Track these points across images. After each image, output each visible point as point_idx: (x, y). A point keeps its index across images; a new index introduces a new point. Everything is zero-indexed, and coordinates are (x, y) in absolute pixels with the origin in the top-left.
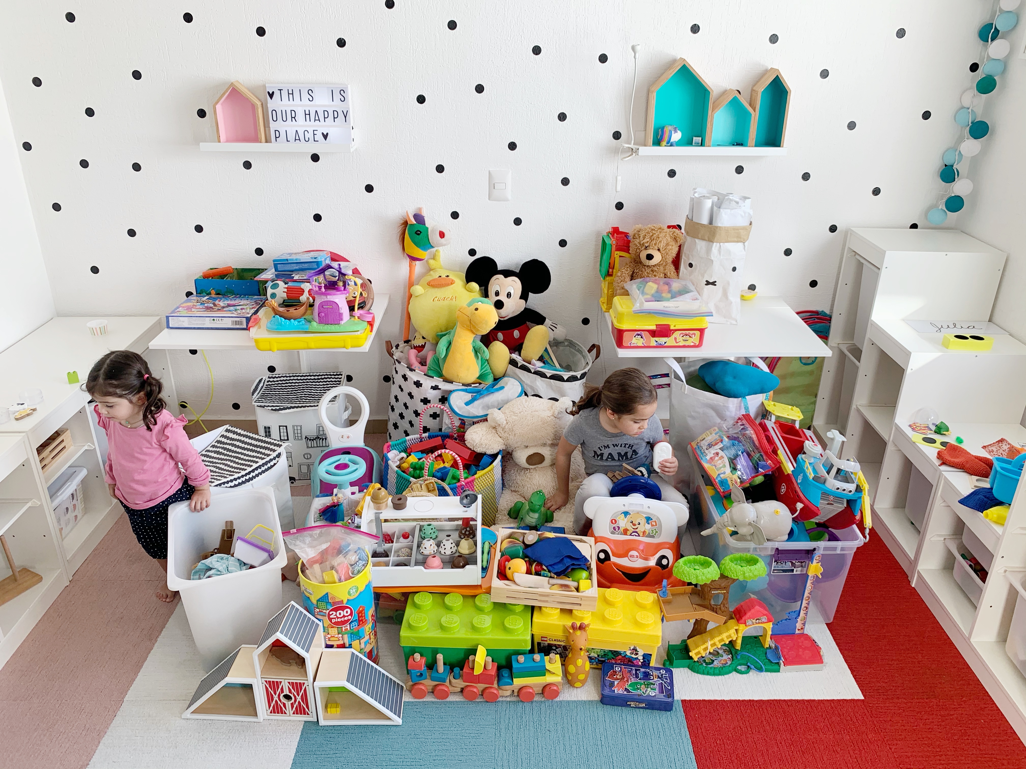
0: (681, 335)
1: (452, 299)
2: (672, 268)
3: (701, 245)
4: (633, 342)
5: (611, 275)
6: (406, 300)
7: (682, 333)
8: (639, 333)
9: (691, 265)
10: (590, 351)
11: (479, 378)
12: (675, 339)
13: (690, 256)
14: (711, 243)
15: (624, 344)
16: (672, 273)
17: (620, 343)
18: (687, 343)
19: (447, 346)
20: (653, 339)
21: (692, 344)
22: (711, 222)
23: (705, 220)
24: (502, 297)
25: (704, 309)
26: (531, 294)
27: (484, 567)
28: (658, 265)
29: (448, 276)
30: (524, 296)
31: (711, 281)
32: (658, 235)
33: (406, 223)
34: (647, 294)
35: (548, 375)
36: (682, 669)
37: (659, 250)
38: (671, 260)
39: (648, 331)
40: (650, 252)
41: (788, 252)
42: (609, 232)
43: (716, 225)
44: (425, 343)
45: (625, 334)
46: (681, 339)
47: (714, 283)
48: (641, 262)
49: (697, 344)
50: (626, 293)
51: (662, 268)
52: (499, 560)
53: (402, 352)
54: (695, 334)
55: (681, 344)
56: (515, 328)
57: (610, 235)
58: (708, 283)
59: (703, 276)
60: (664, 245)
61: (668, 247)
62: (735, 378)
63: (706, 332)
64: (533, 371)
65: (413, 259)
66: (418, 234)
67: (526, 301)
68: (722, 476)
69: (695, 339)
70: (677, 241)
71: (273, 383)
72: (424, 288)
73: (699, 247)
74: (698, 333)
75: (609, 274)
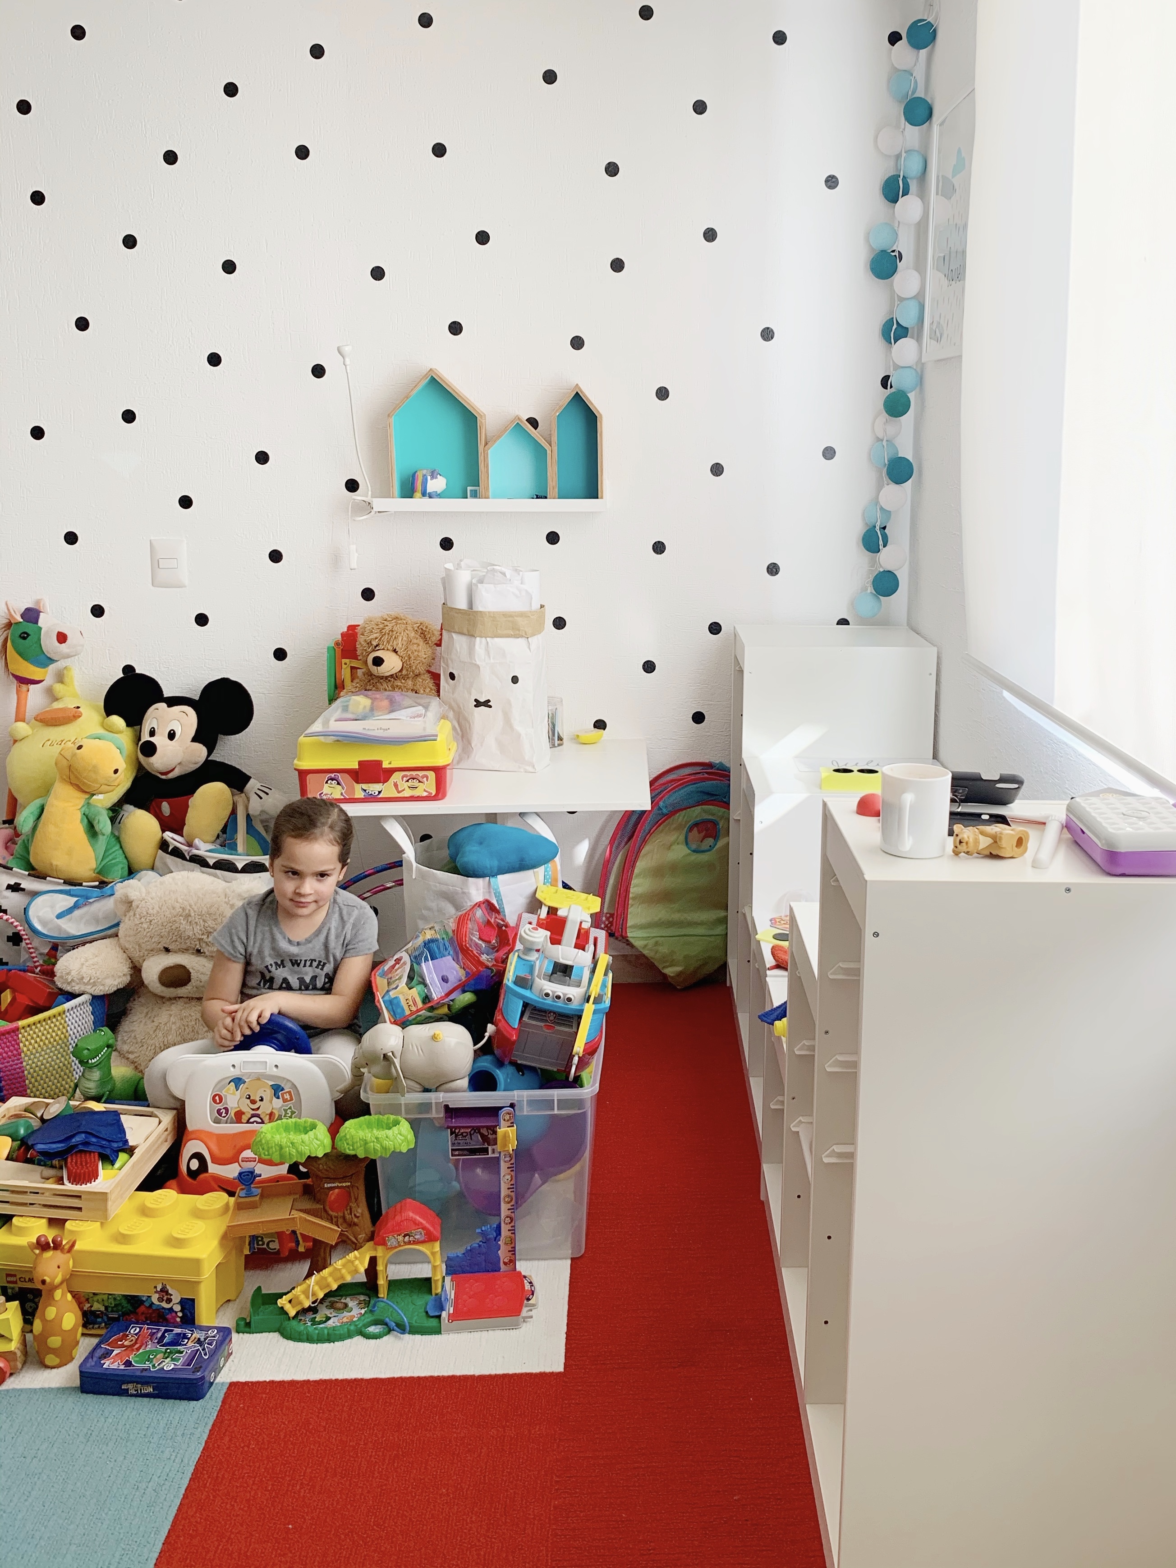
0: (405, 779)
3: (459, 642)
4: (325, 791)
7: (405, 776)
8: (332, 775)
9: (452, 676)
12: (396, 785)
13: (450, 662)
14: (473, 639)
20: (358, 787)
21: (426, 794)
22: (471, 604)
23: (463, 604)
24: (158, 738)
26: (219, 736)
28: (400, 676)
29: (78, 707)
31: (482, 700)
33: (9, 624)
35: (211, 862)
36: (266, 1334)
37: (395, 651)
39: (346, 772)
40: (379, 653)
43: (478, 610)
45: (311, 777)
46: (406, 785)
47: (487, 704)
48: (372, 672)
55: (409, 793)
58: (478, 704)
59: (471, 693)
60: (404, 643)
61: (411, 647)
64: (189, 857)
65: (21, 680)
66: (23, 639)
68: (391, 993)
69: (431, 785)
70: (425, 638)
72: (33, 728)
73: (457, 646)
74: (433, 774)
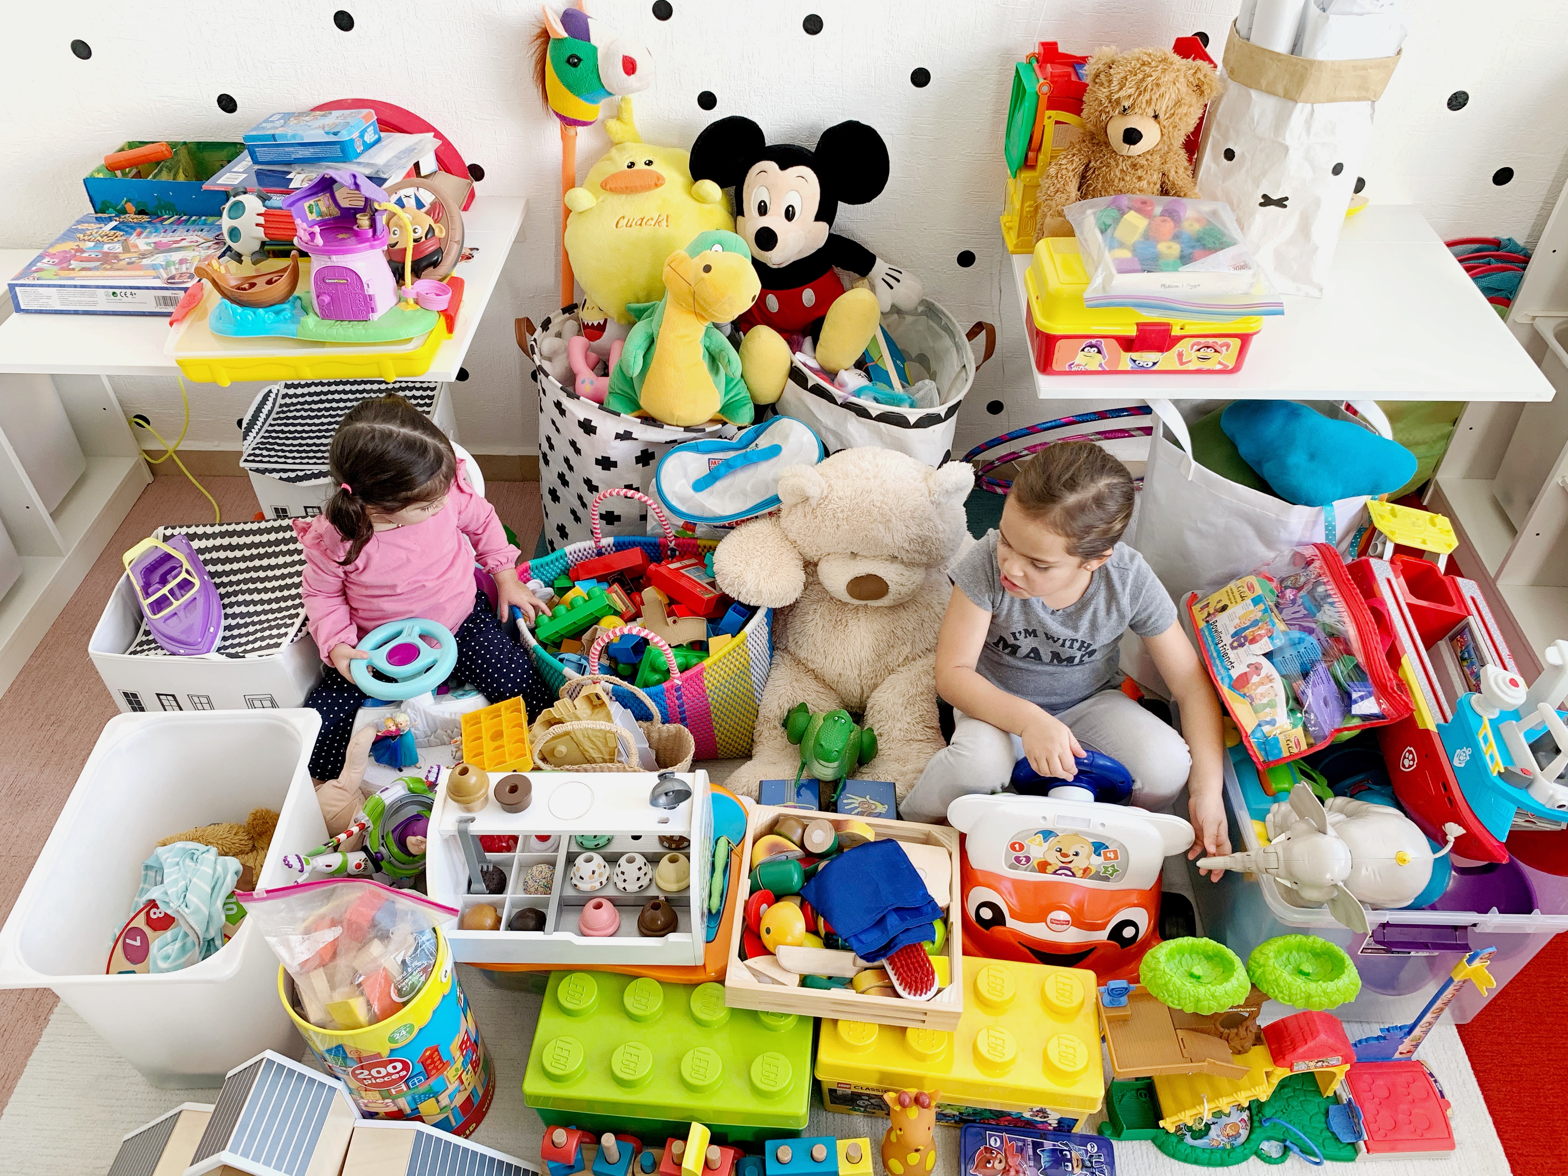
0: (1196, 347)
1: (658, 222)
2: (1183, 155)
3: (1262, 106)
4: (1077, 361)
5: (1033, 167)
6: (561, 220)
7: (1198, 344)
8: (1094, 341)
9: (1229, 155)
10: (971, 335)
11: (722, 411)
12: (1180, 355)
13: (1231, 132)
14: (1291, 104)
15: (1055, 367)
16: (1181, 171)
17: (1045, 364)
18: (1205, 365)
19: (645, 345)
20: (1126, 356)
21: (1219, 367)
22: (1296, 47)
23: (1281, 44)
24: (774, 221)
25: (1261, 294)
26: (841, 205)
27: (714, 911)
28: (1151, 152)
29: (649, 163)
30: (826, 213)
31: (1275, 197)
32: (1159, 78)
33: (545, 35)
34: (1122, 245)
35: (874, 414)
36: (1136, 1143)
37: (1156, 117)
38: (1182, 139)
39: (1118, 339)
40: (1134, 122)
41: (1458, 101)
42: (1034, 55)
43: (1310, 57)
44: (606, 320)
45: (1060, 344)
46: (1194, 355)
47: (1281, 203)
48: (1107, 144)
49: (1231, 366)
50: (1068, 232)
51: (1157, 160)
52: (746, 902)
53: (559, 335)
54: (1228, 346)
55: (1194, 365)
56: (804, 283)
57: (1035, 63)
58: (1267, 201)
59: (1257, 184)
60: (1171, 104)
61: (1180, 111)
62: (1312, 457)
63: (1254, 342)
64: (839, 402)
65: (568, 122)
66: (575, 65)
67: (830, 224)
68: (1266, 729)
69: (1228, 358)
70: (1202, 93)
71: (294, 400)
72: (597, 195)
73: (1256, 112)
74: (1236, 343)
75: (1028, 164)
